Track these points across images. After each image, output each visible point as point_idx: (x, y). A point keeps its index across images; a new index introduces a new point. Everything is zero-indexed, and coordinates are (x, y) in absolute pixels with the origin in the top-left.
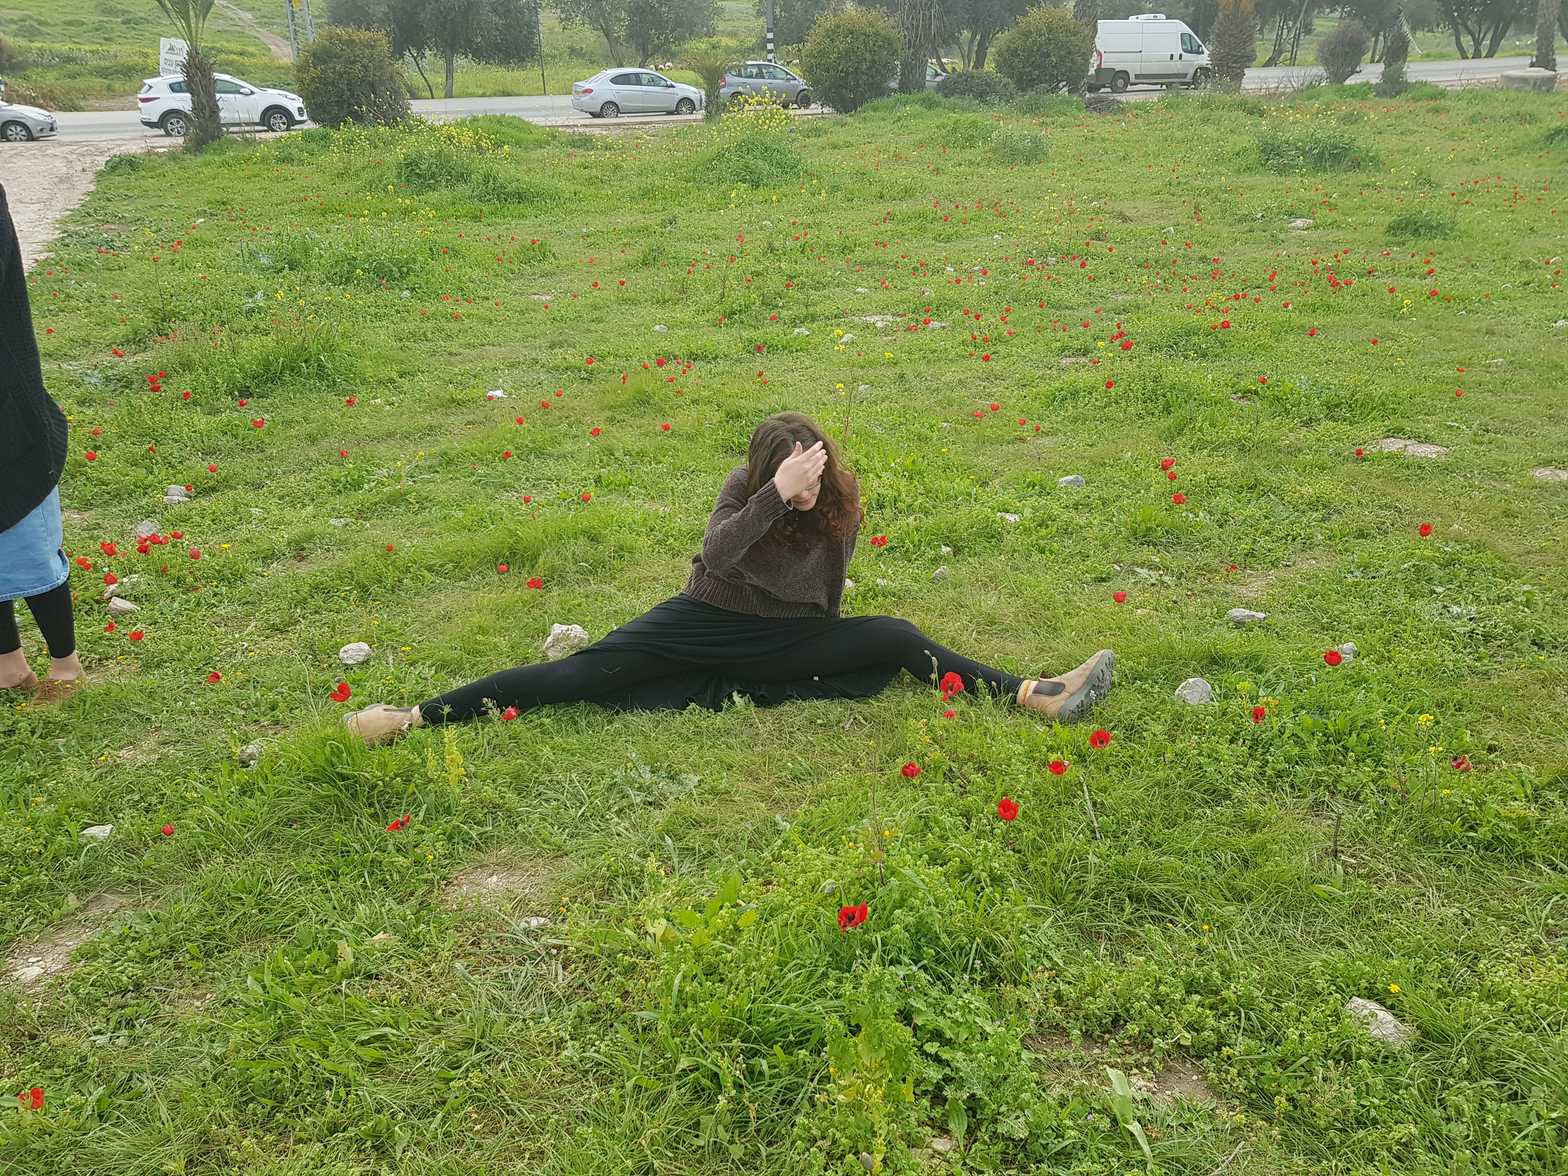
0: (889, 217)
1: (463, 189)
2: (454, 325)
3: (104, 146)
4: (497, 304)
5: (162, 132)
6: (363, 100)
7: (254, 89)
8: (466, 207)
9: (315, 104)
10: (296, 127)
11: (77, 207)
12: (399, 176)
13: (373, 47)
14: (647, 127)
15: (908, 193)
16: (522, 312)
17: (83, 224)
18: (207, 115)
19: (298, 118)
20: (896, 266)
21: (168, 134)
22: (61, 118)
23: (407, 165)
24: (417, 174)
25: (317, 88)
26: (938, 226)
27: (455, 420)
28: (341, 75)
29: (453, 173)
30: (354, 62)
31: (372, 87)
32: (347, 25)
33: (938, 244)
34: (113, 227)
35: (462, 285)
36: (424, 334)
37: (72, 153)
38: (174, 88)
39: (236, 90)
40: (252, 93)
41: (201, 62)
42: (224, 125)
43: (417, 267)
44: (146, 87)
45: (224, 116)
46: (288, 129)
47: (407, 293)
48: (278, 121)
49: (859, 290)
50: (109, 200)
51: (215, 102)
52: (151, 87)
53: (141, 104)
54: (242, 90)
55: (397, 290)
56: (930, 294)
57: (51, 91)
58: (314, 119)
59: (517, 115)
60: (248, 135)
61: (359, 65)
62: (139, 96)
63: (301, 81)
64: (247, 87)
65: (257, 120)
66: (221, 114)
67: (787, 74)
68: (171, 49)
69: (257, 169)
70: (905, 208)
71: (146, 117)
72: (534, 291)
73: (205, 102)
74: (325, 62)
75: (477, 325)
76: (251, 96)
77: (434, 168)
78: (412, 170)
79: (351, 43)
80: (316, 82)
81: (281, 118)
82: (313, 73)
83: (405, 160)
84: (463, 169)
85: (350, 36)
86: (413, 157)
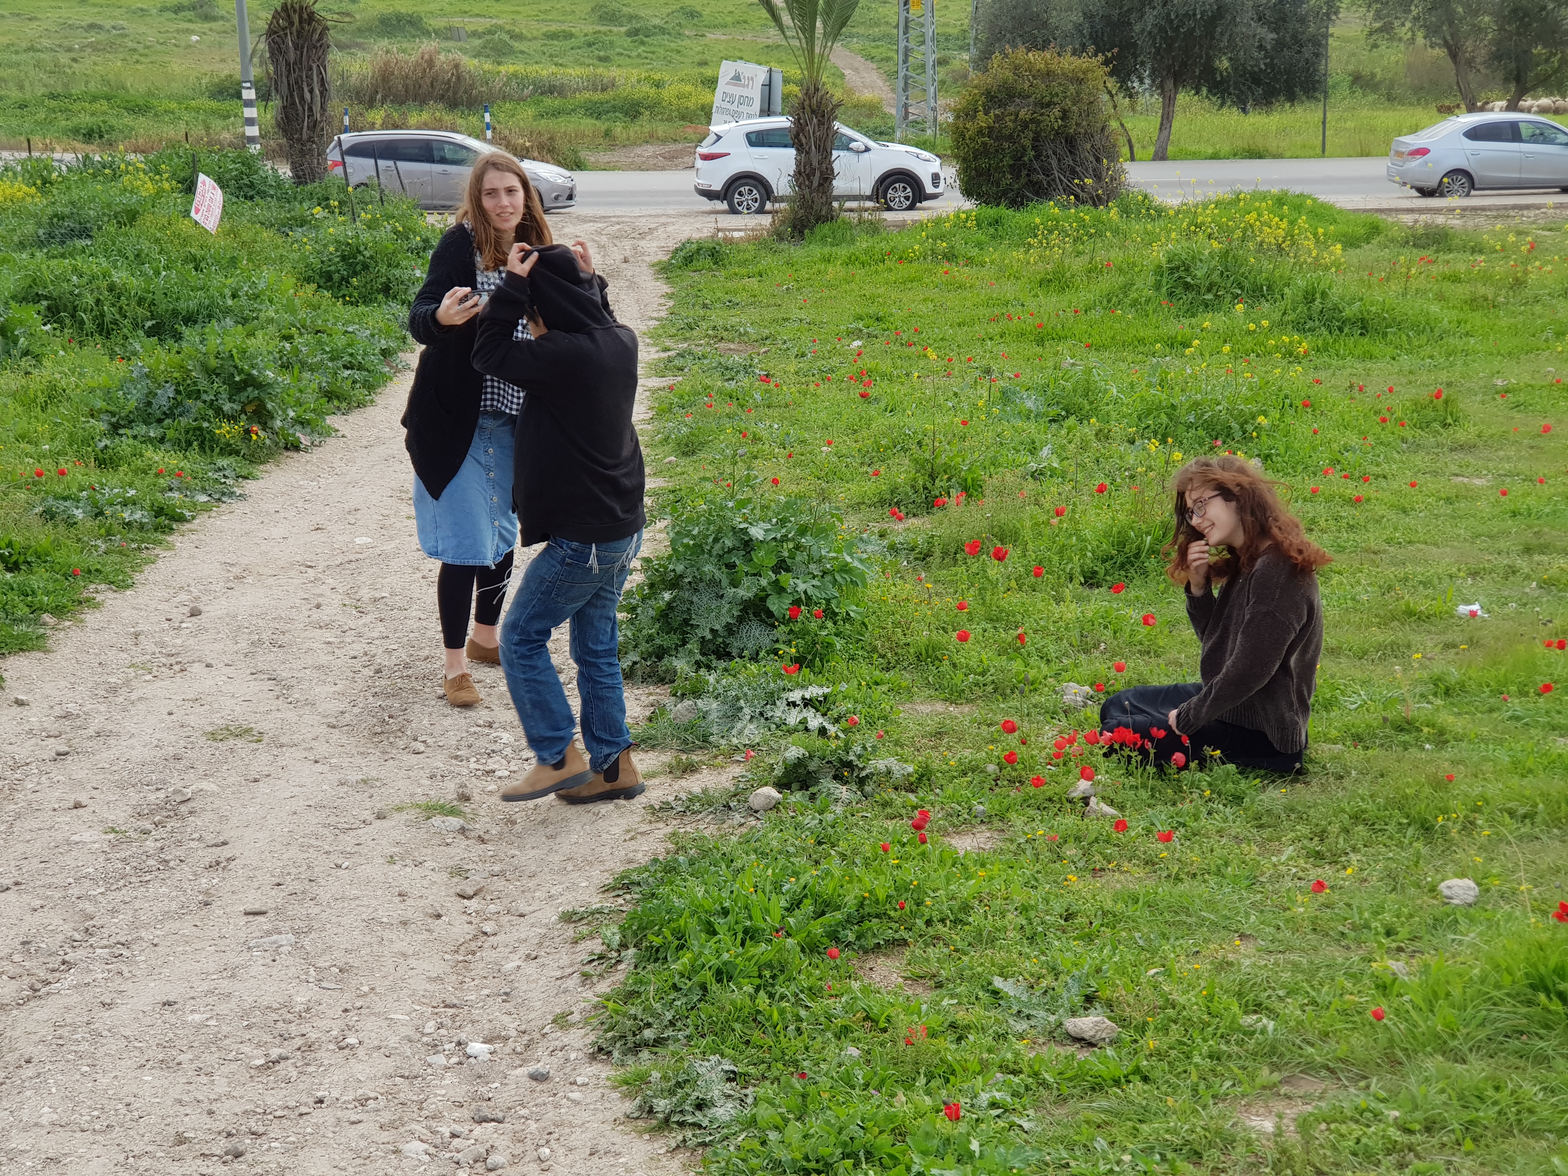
2: (1352, 511)
3: (643, 224)
4: (1412, 485)
5: (724, 206)
6: (1054, 163)
7: (871, 144)
10: (925, 204)
11: (663, 314)
12: (1157, 286)
13: (1080, 81)
14: (1532, 213)
16: (1449, 501)
17: (686, 339)
18: (815, 184)
19: (929, 189)
21: (733, 211)
22: (583, 181)
24: (1187, 283)
25: (984, 144)
28: (1025, 125)
29: (1246, 284)
30: (1048, 105)
31: (1071, 142)
32: (1043, 49)
34: (732, 346)
37: (599, 233)
38: (758, 139)
39: (848, 145)
40: (867, 149)
41: (819, 103)
42: (837, 198)
43: (1268, 424)
44: (712, 138)
45: (840, 185)
46: (911, 208)
48: (899, 194)
50: (705, 306)
51: (831, 163)
52: (719, 138)
53: (699, 163)
54: (853, 145)
57: (551, 138)
58: (968, 192)
59: (1306, 190)
60: (866, 215)
61: (1056, 111)
62: (699, 150)
63: (959, 135)
64: (861, 140)
65: (868, 192)
66: (834, 183)
68: (737, 78)
71: (704, 182)
72: (1454, 468)
73: (815, 164)
74: (1001, 104)
76: (866, 155)
77: (1215, 277)
78: (1180, 278)
79: (1049, 74)
80: (983, 135)
81: (905, 188)
82: (983, 121)
83: (1169, 261)
84: (1261, 279)
85: (1046, 64)
86: (1183, 257)
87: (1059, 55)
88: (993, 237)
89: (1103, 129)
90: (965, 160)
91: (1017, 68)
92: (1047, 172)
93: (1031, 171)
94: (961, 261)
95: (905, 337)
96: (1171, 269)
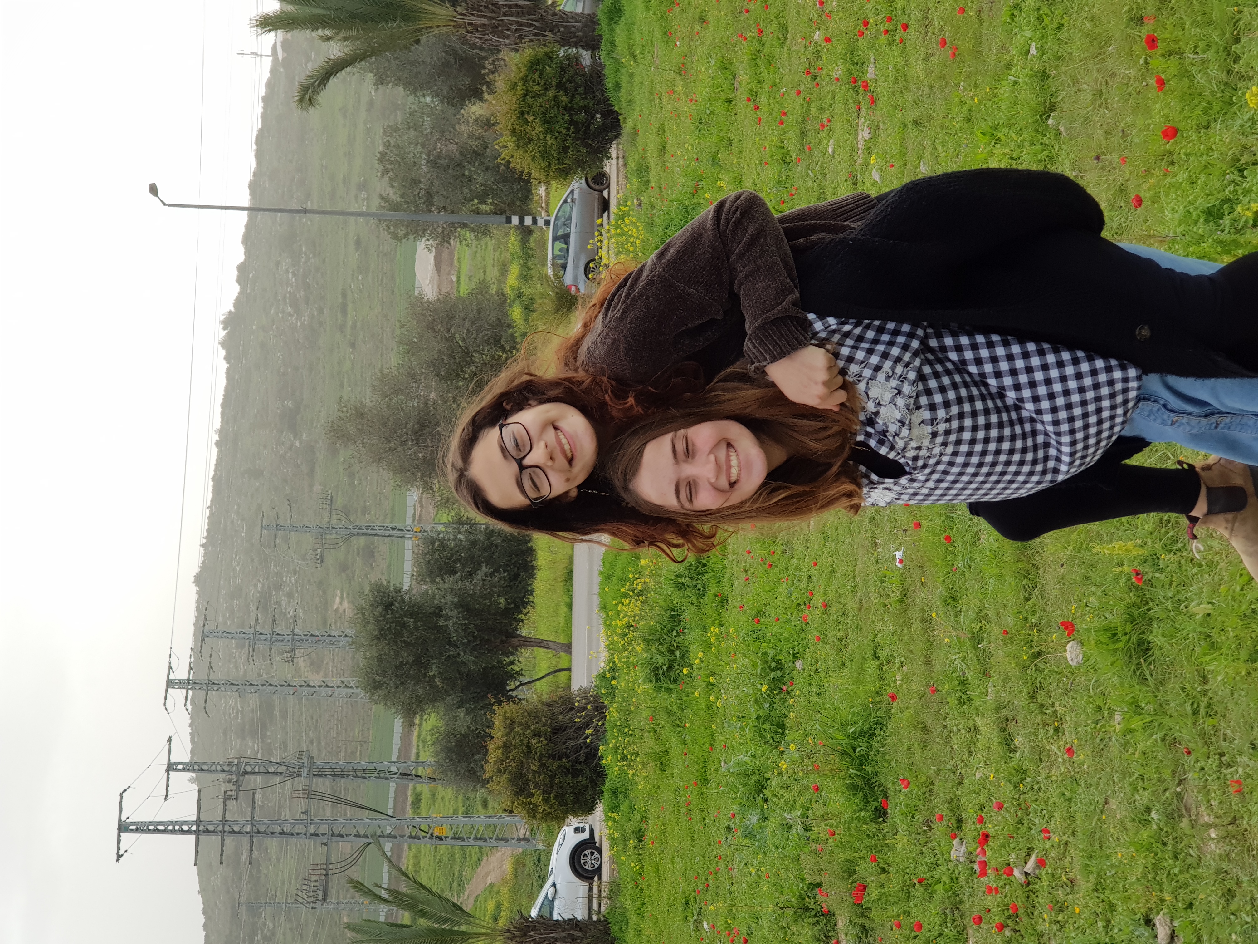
0: (753, 97)
1: (688, 615)
2: (833, 610)
4: (815, 564)
6: (572, 743)
7: (550, 881)
8: (709, 612)
9: (574, 804)
10: (597, 839)
12: (668, 690)
13: (513, 722)
15: (726, 66)
18: (579, 934)
19: (586, 835)
20: (809, 102)
23: (658, 679)
24: (667, 669)
26: (768, 39)
27: (920, 597)
28: (543, 766)
29: (669, 626)
30: (529, 747)
31: (557, 730)
32: (487, 750)
33: (788, 42)
35: (795, 604)
36: (840, 640)
39: (550, 903)
40: (554, 885)
41: (518, 929)
42: (590, 915)
43: (771, 652)
45: (581, 914)
46: (599, 850)
47: (799, 664)
48: (589, 861)
49: (830, 150)
51: (564, 921)
54: (551, 896)
55: (794, 672)
56: (839, 71)
58: (590, 809)
60: (604, 892)
61: (533, 742)
63: (547, 816)
64: (547, 889)
66: (578, 917)
67: (565, 201)
69: (649, 869)
70: (744, 77)
73: (564, 934)
74: (526, 783)
75: (836, 584)
76: (558, 886)
77: (663, 649)
78: (663, 674)
79: (506, 747)
80: (549, 798)
81: (585, 855)
82: (538, 799)
83: (651, 681)
84: (666, 617)
85: (498, 748)
86: (648, 671)
87: (492, 738)
88: (626, 796)
89: (548, 705)
90: (566, 813)
91: (499, 771)
92: (578, 748)
93: (577, 761)
94: (644, 826)
95: (701, 887)
96: (656, 682)
